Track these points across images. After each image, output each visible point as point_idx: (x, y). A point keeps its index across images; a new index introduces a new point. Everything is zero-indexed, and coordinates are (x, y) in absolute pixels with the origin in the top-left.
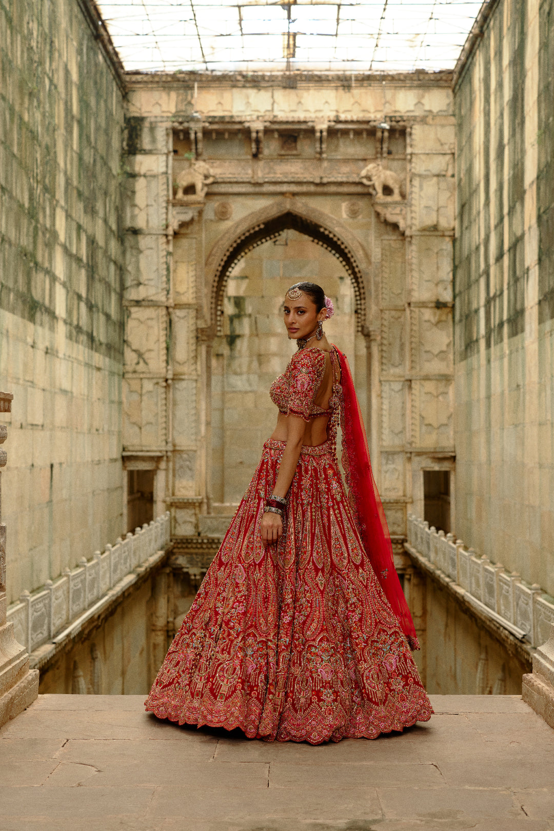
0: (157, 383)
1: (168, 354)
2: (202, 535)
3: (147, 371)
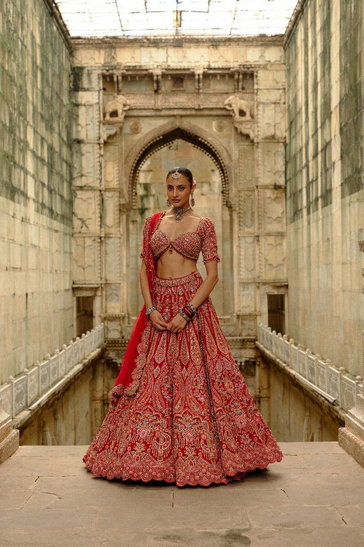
0: (95, 240)
1: (101, 221)
2: (125, 338)
3: (88, 232)
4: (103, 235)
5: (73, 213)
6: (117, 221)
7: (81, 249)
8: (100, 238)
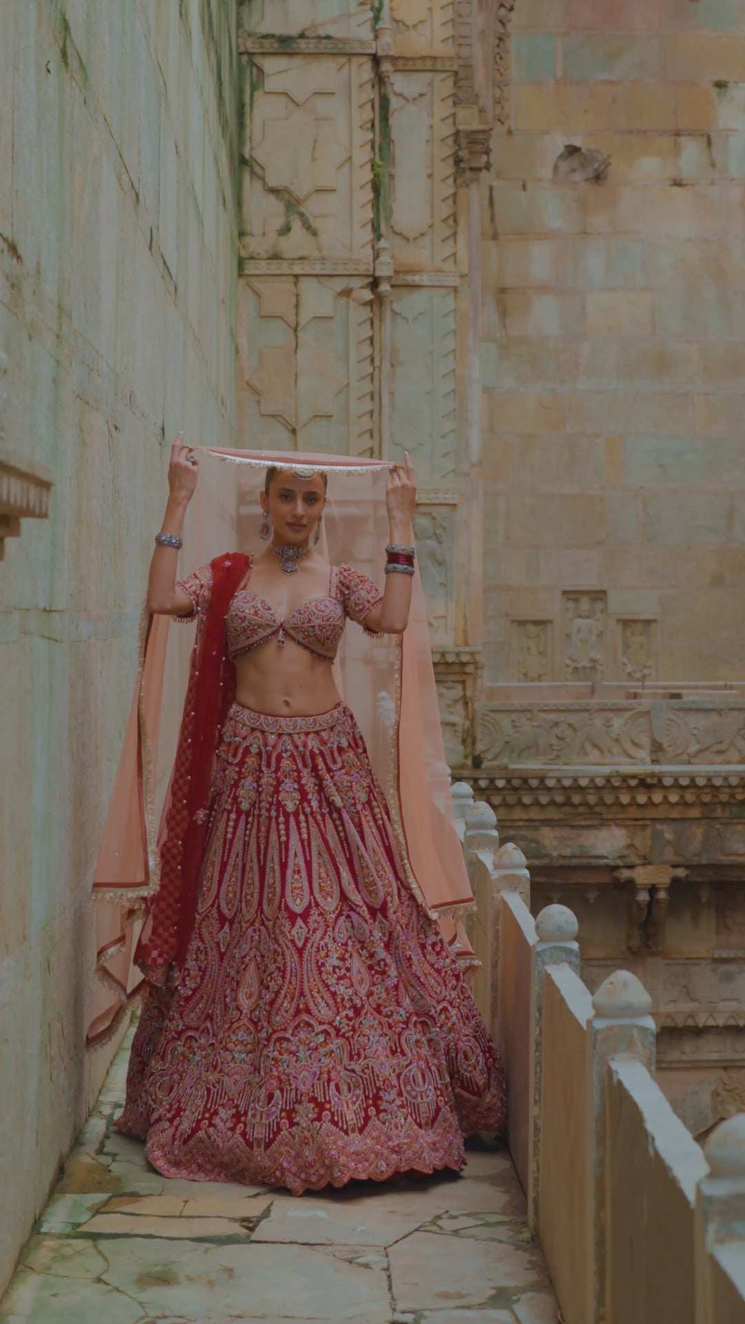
0: (347, 293)
1: (376, 204)
2: (485, 764)
3: (316, 254)
4: (384, 271)
5: (243, 161)
6: (445, 210)
7: (279, 335)
8: (375, 283)
